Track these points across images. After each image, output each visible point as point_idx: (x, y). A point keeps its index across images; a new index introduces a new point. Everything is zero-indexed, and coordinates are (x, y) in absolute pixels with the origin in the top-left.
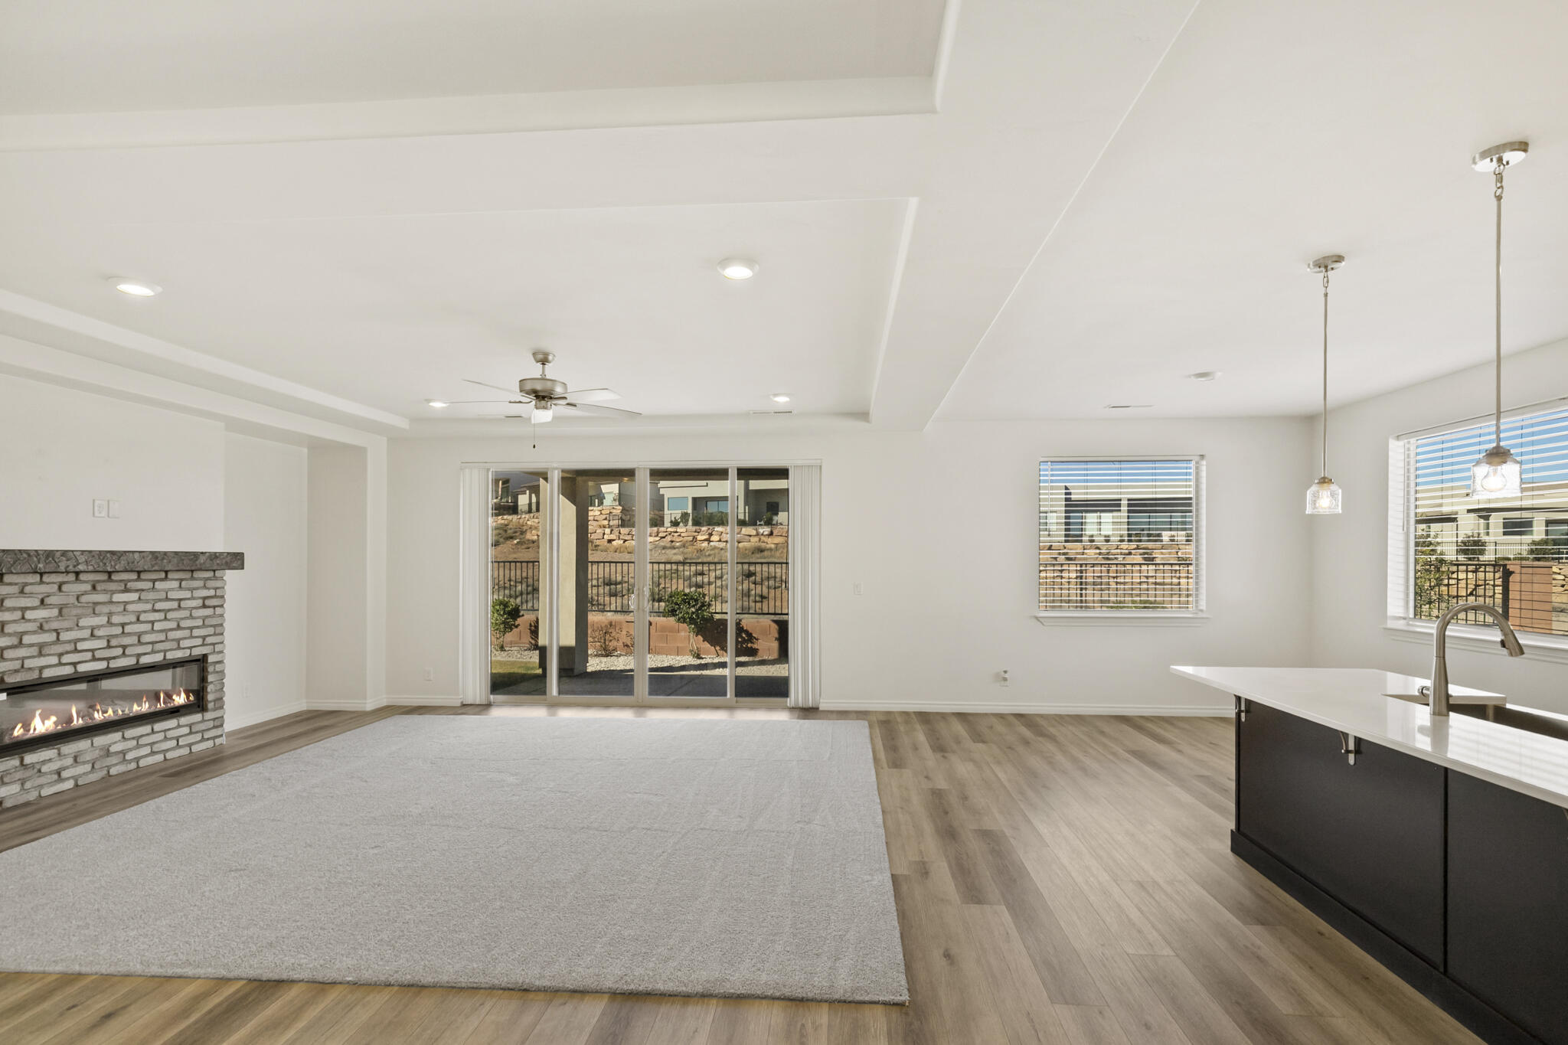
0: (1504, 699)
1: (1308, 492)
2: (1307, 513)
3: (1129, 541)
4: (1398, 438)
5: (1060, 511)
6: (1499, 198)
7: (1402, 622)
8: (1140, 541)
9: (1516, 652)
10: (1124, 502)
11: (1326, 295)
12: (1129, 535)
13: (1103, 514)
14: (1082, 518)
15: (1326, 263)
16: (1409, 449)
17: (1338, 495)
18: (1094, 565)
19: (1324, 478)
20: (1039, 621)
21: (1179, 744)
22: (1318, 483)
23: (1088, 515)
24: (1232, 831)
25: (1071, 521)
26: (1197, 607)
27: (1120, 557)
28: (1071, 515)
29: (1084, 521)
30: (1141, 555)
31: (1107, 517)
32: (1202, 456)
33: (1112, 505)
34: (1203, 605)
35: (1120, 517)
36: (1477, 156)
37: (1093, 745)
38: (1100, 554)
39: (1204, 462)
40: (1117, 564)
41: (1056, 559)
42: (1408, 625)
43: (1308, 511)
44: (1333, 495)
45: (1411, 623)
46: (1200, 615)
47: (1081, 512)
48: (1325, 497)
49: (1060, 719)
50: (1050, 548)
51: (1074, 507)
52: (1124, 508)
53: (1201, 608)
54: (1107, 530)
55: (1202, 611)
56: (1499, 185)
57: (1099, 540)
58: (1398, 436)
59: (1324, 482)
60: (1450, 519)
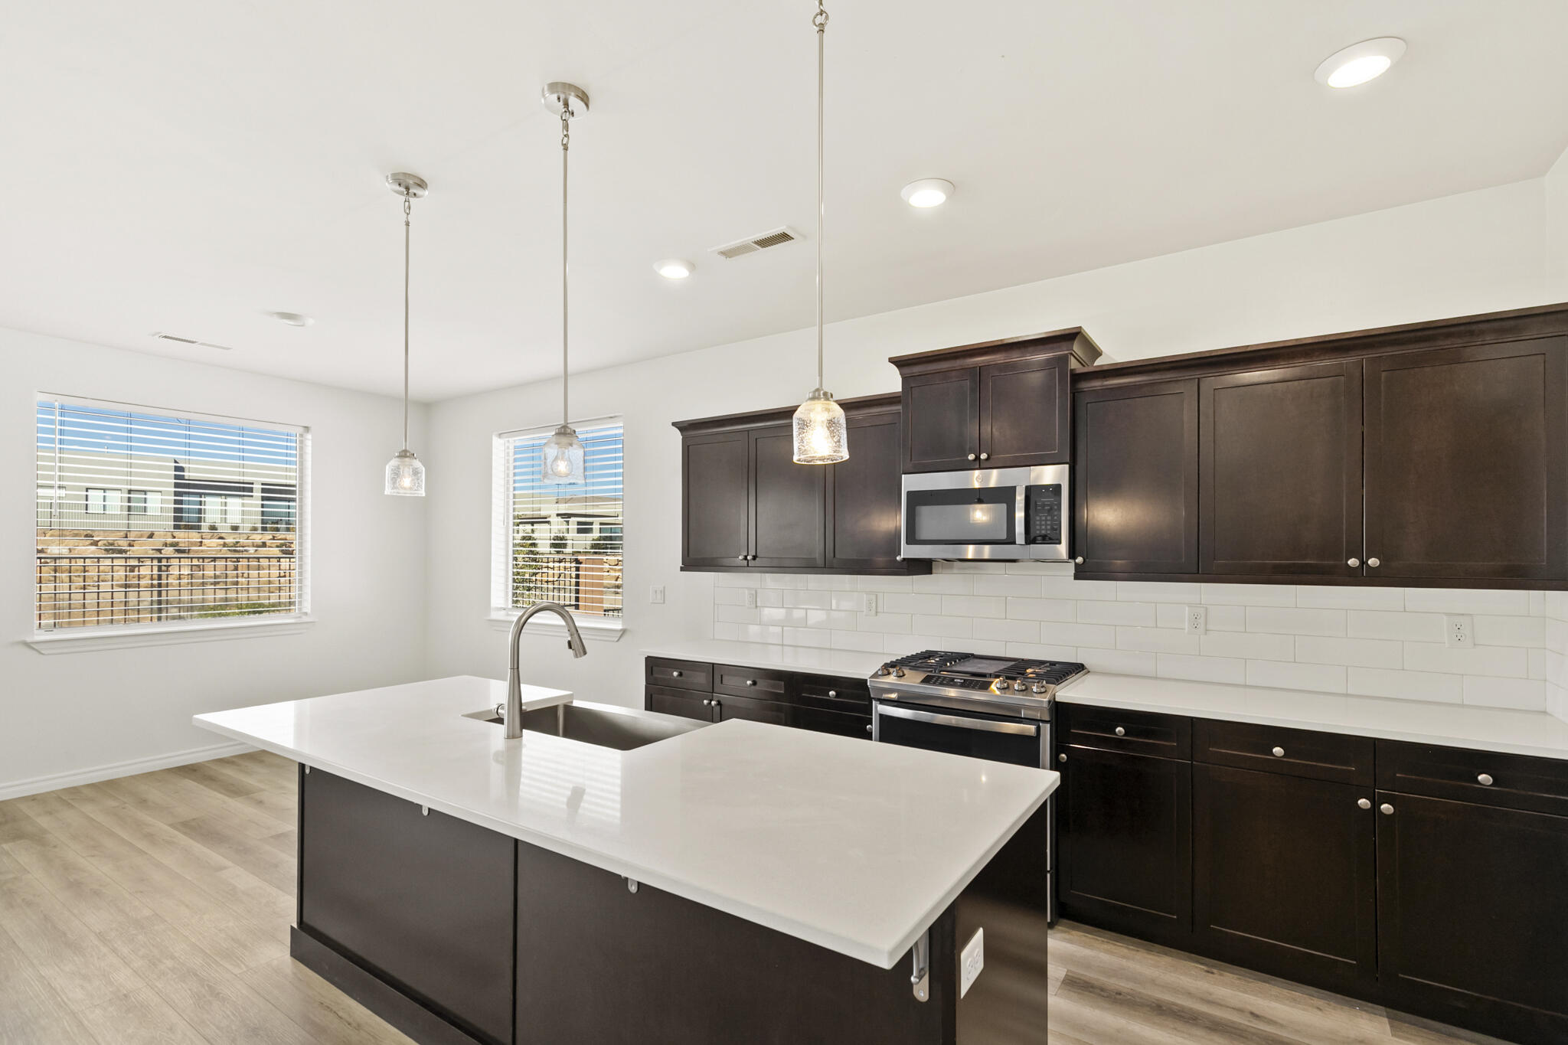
0: (571, 696)
1: (387, 467)
2: (386, 493)
3: (264, 529)
4: (500, 435)
5: (167, 494)
6: (566, 149)
7: (503, 612)
8: (277, 530)
9: (580, 653)
10: (257, 487)
11: (408, 224)
12: (263, 522)
13: (229, 500)
14: (200, 503)
15: (409, 184)
16: (508, 448)
17: (421, 473)
18: (214, 559)
19: (405, 451)
20: (34, 649)
21: (262, 790)
22: (398, 457)
23: (208, 499)
24: (292, 927)
25: (184, 506)
26: (300, 609)
27: (252, 550)
28: (184, 498)
29: (202, 507)
30: (277, 547)
31: (235, 504)
32: (307, 429)
33: (242, 489)
34: (307, 606)
35: (251, 505)
36: (546, 88)
37: (118, 830)
38: (225, 545)
39: (309, 436)
40: (248, 558)
41: (160, 551)
42: (508, 615)
43: (388, 491)
44: (416, 473)
45: (510, 613)
46: (305, 619)
47: (200, 495)
48: (406, 474)
49: (71, 796)
50: (151, 536)
51: (184, 486)
52: (258, 494)
53: (304, 610)
54: (234, 518)
55: (306, 614)
56: (565, 133)
57: (224, 528)
58: (500, 434)
59: (406, 456)
60: (544, 520)
